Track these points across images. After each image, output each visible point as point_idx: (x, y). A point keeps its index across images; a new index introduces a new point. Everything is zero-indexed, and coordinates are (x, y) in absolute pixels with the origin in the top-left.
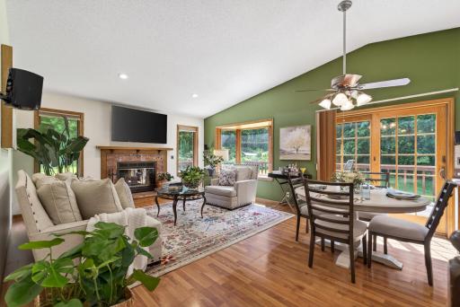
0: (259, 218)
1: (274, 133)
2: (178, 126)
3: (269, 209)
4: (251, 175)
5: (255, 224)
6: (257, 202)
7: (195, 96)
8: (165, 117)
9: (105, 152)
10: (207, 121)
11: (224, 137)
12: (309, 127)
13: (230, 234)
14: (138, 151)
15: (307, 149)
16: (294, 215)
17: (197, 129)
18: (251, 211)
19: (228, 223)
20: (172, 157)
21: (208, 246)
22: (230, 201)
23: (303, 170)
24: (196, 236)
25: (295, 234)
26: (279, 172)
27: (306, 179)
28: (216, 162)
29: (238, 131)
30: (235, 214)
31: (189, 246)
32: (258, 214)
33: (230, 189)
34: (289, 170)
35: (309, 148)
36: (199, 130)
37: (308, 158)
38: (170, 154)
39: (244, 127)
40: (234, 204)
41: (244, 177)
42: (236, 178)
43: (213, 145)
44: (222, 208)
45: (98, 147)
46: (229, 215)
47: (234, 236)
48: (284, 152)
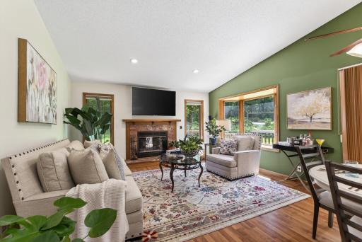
0: (262, 194)
1: (280, 101)
2: (185, 101)
3: (275, 184)
4: (253, 146)
5: (255, 202)
6: (261, 173)
7: (196, 71)
8: (173, 94)
9: (129, 123)
10: (211, 94)
11: (227, 109)
12: (328, 90)
13: (224, 211)
14: (153, 122)
15: (327, 117)
16: (308, 196)
17: (202, 102)
18: (253, 183)
19: (225, 196)
20: (181, 128)
21: (195, 225)
22: (229, 171)
23: (321, 142)
24: (187, 209)
25: (311, 226)
26: (287, 143)
27: (325, 153)
28: (217, 132)
29: (241, 101)
30: (234, 186)
31: (177, 221)
32: (261, 189)
33: (230, 159)
34: (301, 141)
35: (329, 116)
36: (204, 103)
37: (329, 128)
38: (179, 124)
39: (247, 97)
40: (234, 175)
41: (246, 147)
42: (237, 148)
43: (216, 116)
44: (221, 177)
45: (124, 120)
46: (227, 187)
47: (228, 215)
48: (292, 121)
